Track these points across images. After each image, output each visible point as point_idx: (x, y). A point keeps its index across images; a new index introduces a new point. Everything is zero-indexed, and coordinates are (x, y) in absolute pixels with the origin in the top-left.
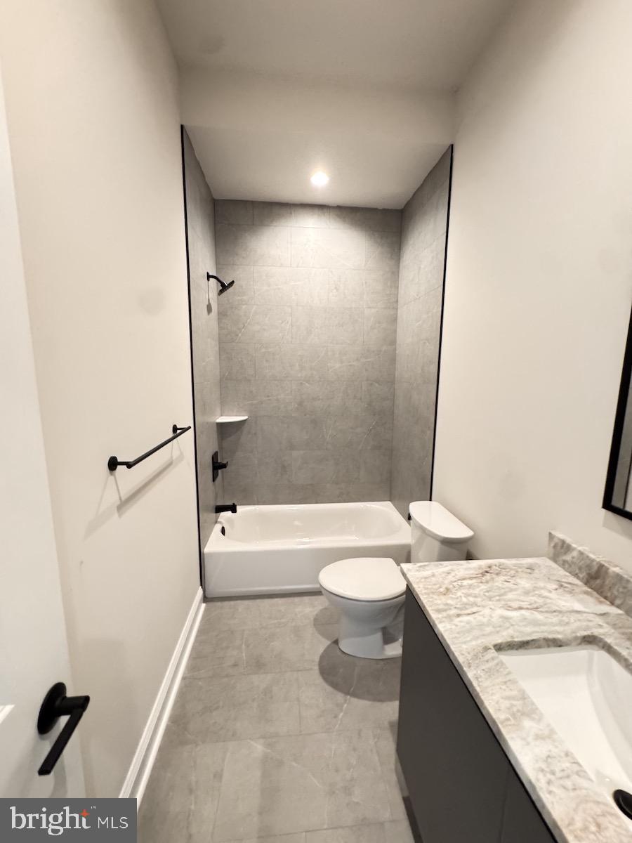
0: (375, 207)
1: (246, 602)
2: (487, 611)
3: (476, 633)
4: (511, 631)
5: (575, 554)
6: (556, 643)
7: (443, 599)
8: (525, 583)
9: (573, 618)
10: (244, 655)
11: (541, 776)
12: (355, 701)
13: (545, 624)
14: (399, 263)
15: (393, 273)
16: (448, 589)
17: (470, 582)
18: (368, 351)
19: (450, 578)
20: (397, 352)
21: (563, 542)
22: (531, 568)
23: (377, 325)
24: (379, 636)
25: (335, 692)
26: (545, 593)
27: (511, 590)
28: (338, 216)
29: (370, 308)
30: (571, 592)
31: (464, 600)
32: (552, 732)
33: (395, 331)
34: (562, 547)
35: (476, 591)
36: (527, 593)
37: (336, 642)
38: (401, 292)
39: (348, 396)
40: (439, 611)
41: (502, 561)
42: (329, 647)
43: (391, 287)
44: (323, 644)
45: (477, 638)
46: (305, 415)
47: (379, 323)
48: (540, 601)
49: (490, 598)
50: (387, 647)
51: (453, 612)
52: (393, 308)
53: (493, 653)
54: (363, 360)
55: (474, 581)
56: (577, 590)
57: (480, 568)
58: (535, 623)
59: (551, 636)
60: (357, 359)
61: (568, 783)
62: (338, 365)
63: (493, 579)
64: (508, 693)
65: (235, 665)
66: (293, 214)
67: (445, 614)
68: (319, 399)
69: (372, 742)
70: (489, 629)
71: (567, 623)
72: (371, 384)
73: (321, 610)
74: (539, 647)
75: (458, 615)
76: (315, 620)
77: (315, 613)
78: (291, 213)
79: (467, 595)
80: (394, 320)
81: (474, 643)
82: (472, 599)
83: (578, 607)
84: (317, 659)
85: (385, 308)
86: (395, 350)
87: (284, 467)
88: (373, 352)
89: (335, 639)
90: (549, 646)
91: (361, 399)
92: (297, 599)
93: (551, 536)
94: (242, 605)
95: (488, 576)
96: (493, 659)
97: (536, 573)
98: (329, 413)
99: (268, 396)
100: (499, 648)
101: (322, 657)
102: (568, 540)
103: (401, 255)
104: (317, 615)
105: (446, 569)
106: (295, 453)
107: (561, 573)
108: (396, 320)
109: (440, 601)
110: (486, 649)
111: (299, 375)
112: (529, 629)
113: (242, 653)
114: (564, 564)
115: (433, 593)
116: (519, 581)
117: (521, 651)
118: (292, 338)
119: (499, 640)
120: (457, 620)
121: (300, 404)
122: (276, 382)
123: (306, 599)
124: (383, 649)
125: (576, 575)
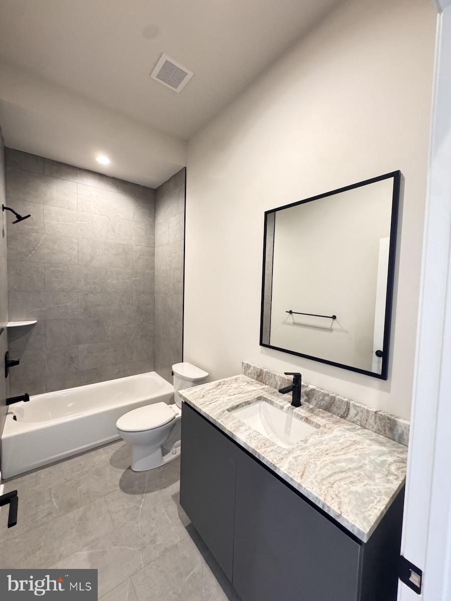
0: (138, 184)
1: (47, 469)
2: (222, 399)
3: (219, 407)
4: (232, 403)
5: (252, 368)
6: (248, 403)
7: (203, 400)
8: (235, 385)
9: (253, 392)
10: (55, 504)
11: (247, 440)
12: (149, 495)
13: (244, 397)
14: (155, 221)
15: (151, 225)
16: (203, 396)
17: (212, 390)
18: (136, 273)
19: (204, 391)
20: (156, 274)
21: (247, 364)
22: (236, 379)
23: (142, 256)
24: (160, 451)
25: (134, 496)
26: (243, 387)
27: (230, 389)
28: (113, 183)
29: (136, 245)
30: (252, 384)
31: (212, 398)
32: (250, 427)
33: (154, 261)
34: (247, 367)
35: (216, 393)
36: (236, 389)
37: (130, 468)
38: (158, 237)
39: (122, 302)
40: (202, 404)
41: (225, 379)
42: (125, 473)
43: (150, 234)
44: (119, 473)
45: (219, 409)
46: (90, 317)
47: (143, 255)
48: (241, 390)
49: (222, 394)
50: (164, 458)
51: (208, 403)
52: (152, 247)
53: (227, 412)
54: (133, 279)
55: (214, 390)
56: (254, 383)
57: (216, 384)
58: (241, 398)
59: (246, 401)
60: (129, 278)
61: (256, 438)
62: (115, 282)
63: (222, 387)
64: (233, 423)
65: (50, 514)
66: (79, 175)
67: (205, 405)
68: (101, 305)
69: (163, 510)
70: (223, 405)
71: (252, 395)
72: (139, 294)
73: (114, 454)
74: (243, 406)
75: (210, 404)
76: (111, 460)
77: (110, 457)
78: (77, 174)
79: (212, 396)
80: (153, 254)
81: (219, 411)
82: (215, 397)
83: (255, 388)
84: (117, 483)
85: (147, 246)
86: (154, 273)
87: (71, 358)
88: (140, 273)
89: (129, 466)
90: (246, 405)
91: (132, 304)
92: (93, 453)
93: (243, 363)
94: (42, 473)
95: (220, 386)
96: (227, 414)
97: (239, 381)
98: (110, 314)
99: (57, 304)
100: (229, 410)
101: (121, 481)
102: (249, 363)
103: (156, 215)
104: (112, 457)
105: (201, 388)
106: (81, 347)
107: (248, 378)
108: (154, 254)
109: (201, 401)
110: (224, 411)
111: (85, 288)
112: (239, 400)
113: (54, 503)
114: (249, 375)
115: (197, 399)
116: (232, 385)
117: (237, 410)
118: (78, 261)
119: (228, 407)
120: (210, 406)
121: (86, 309)
122: (64, 293)
123: (101, 450)
124: (162, 459)
125: (253, 378)
